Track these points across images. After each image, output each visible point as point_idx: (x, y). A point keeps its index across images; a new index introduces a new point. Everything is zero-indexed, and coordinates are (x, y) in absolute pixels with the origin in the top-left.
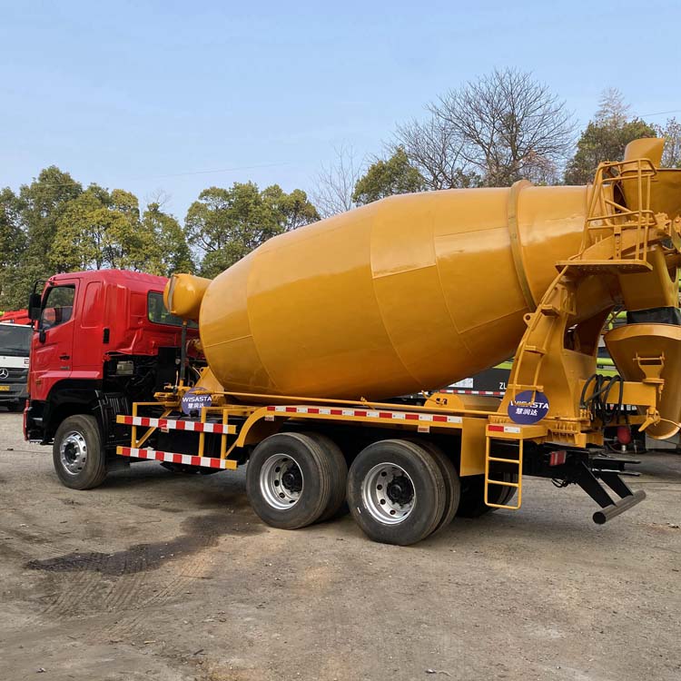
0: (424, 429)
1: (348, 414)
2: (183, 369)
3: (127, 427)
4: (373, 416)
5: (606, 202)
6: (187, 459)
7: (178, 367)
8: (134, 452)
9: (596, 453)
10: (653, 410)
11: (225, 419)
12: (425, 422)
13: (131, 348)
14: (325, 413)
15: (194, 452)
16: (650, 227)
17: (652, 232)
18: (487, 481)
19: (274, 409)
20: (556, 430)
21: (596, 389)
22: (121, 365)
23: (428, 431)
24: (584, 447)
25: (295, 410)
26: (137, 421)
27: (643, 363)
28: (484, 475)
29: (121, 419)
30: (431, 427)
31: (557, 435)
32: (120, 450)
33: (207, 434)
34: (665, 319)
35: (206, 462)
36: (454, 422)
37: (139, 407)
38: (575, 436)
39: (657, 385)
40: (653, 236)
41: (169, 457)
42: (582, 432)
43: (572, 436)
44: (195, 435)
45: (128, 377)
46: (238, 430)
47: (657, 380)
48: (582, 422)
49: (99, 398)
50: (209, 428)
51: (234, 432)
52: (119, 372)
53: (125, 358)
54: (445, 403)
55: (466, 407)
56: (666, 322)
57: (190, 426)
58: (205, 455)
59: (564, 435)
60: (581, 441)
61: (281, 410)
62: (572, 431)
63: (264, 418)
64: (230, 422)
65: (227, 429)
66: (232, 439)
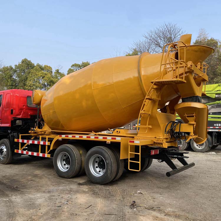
0: (108, 142)
1: (85, 137)
2: (37, 122)
3: (18, 143)
4: (92, 138)
5: (171, 58)
6: (35, 154)
7: (36, 122)
8: (20, 152)
9: (172, 150)
10: (192, 134)
11: (47, 139)
12: (109, 140)
13: (21, 116)
14: (77, 137)
15: (37, 151)
16: (186, 67)
17: (186, 68)
18: (129, 161)
19: (61, 136)
20: (156, 142)
21: (171, 126)
22: (18, 122)
23: (110, 143)
24: (167, 147)
25: (68, 136)
26: (20, 141)
27: (188, 116)
28: (128, 159)
29: (16, 140)
30: (111, 142)
31: (157, 143)
32: (16, 151)
33: (41, 145)
34: (195, 100)
35: (41, 155)
36: (118, 139)
37: (21, 136)
38: (163, 144)
39: (193, 125)
40: (187, 70)
41: (30, 153)
42: (166, 142)
43: (162, 144)
44: (38, 145)
45: (20, 126)
46: (51, 144)
47: (193, 123)
48: (166, 139)
49: (10, 133)
50: (42, 143)
51: (49, 145)
52: (17, 124)
53: (19, 119)
54: (120, 132)
55: (126, 134)
56: (196, 101)
57: (36, 142)
58: (41, 153)
59: (159, 143)
60: (166, 145)
61: (64, 136)
62: (162, 142)
63: (58, 139)
64: (49, 141)
65: (47, 143)
66: (49, 147)
